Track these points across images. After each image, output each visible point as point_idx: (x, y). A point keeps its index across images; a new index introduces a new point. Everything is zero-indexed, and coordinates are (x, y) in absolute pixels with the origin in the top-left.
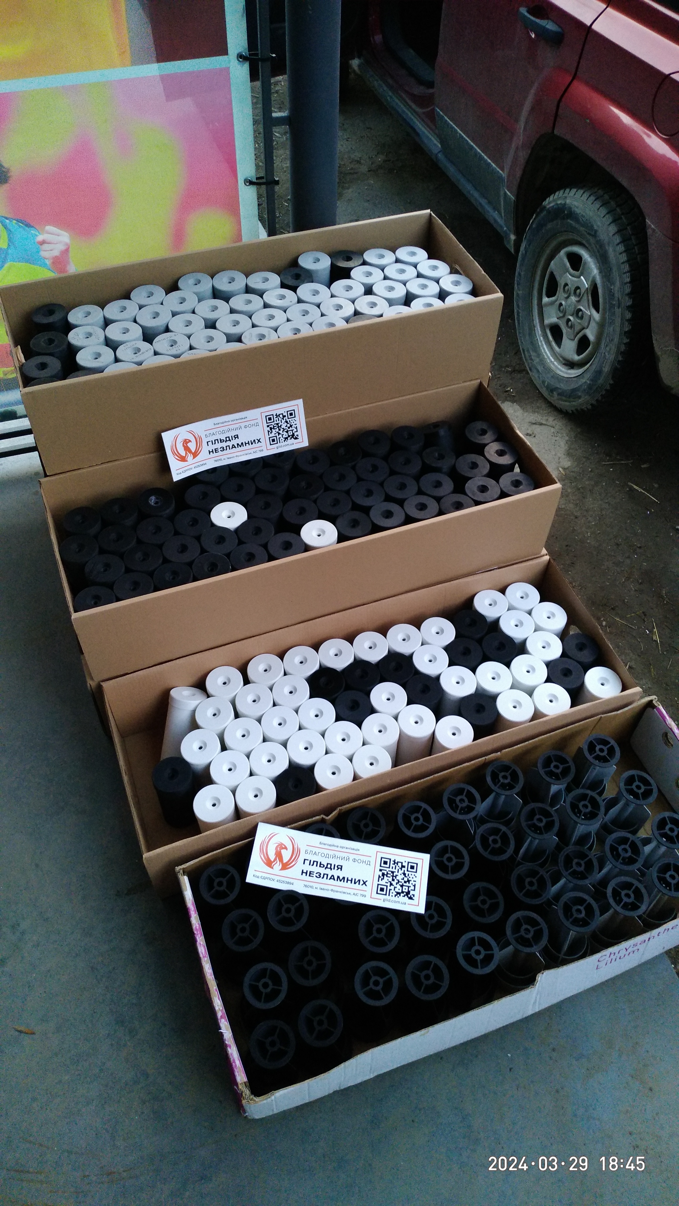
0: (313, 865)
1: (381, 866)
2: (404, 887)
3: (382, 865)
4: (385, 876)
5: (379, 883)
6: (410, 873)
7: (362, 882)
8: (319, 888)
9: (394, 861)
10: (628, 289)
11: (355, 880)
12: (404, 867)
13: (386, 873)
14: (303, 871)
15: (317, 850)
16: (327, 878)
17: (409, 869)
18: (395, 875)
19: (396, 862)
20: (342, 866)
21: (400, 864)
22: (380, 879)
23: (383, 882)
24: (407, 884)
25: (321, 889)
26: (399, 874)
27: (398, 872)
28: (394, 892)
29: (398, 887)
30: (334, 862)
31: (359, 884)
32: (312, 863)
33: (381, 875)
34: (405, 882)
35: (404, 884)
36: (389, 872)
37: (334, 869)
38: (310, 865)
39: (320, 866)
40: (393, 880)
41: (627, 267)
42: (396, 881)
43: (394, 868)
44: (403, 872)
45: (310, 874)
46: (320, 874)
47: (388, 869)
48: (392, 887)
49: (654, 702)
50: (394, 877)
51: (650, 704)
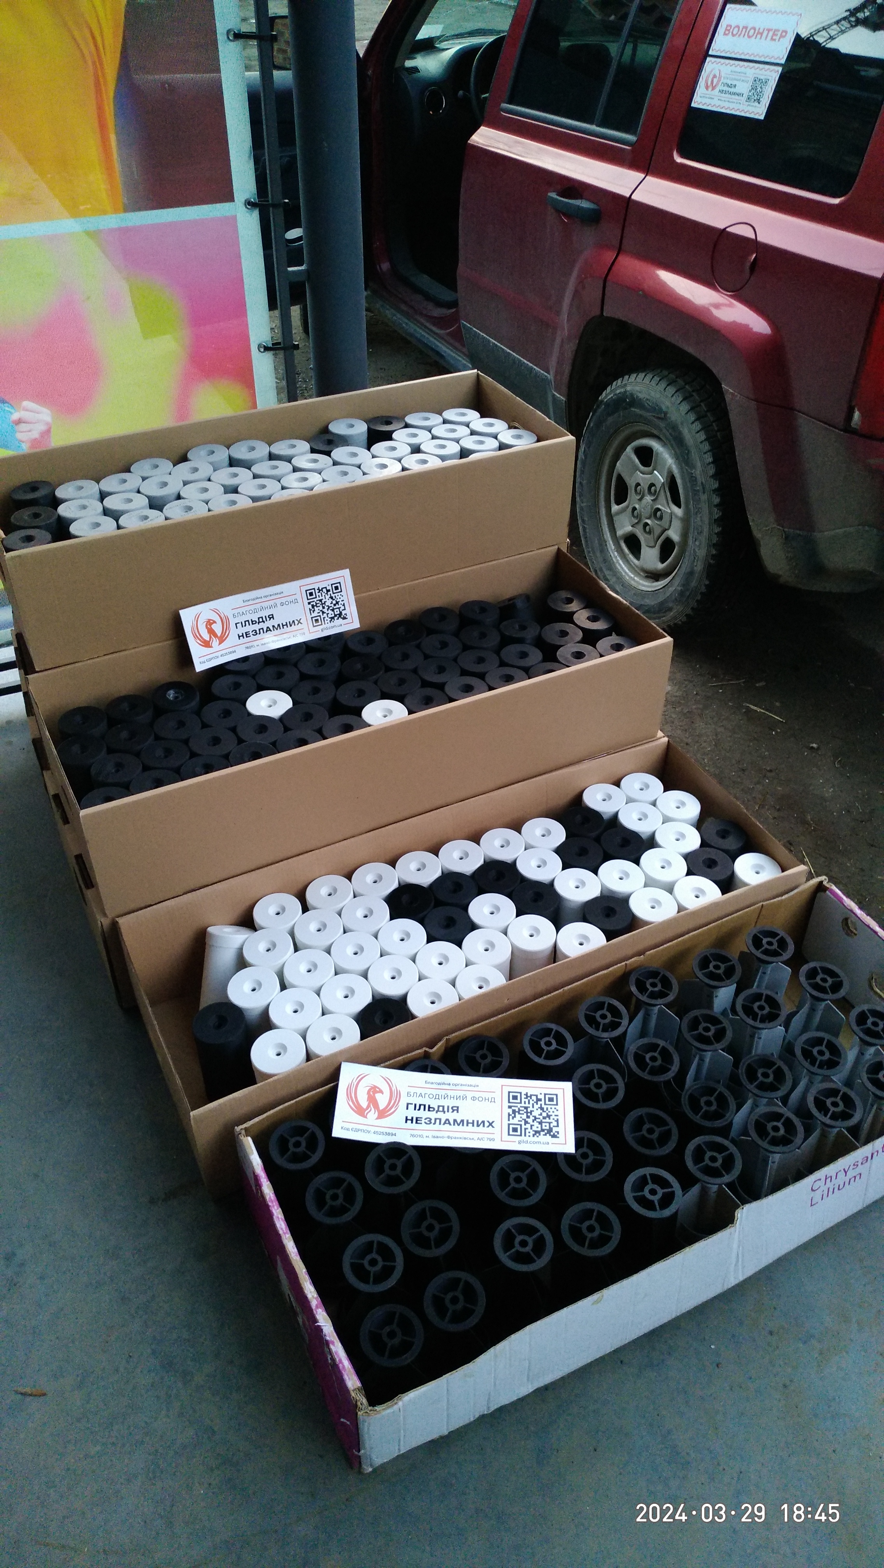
0: (419, 1110)
1: (509, 1102)
2: (544, 1124)
3: (511, 1100)
4: (517, 1114)
5: (509, 1122)
6: (549, 1107)
7: (487, 1124)
8: (430, 1136)
9: (526, 1094)
10: (711, 471)
11: (478, 1122)
12: (540, 1100)
13: (517, 1110)
14: (407, 1117)
15: (423, 1091)
16: (440, 1124)
17: (547, 1102)
18: (529, 1111)
19: (529, 1095)
20: (458, 1107)
21: (534, 1098)
22: (511, 1117)
23: (515, 1121)
24: (547, 1120)
25: (434, 1137)
26: (535, 1109)
27: (533, 1107)
28: (531, 1131)
29: (536, 1124)
30: (446, 1103)
31: (484, 1126)
32: (418, 1107)
33: (511, 1113)
34: (544, 1118)
35: (544, 1120)
36: (521, 1109)
37: (448, 1111)
38: (415, 1109)
39: (429, 1110)
40: (528, 1117)
41: (706, 447)
42: (532, 1118)
43: (527, 1102)
44: (539, 1106)
45: (417, 1120)
46: (431, 1119)
47: (519, 1105)
48: (528, 1126)
49: (825, 883)
50: (529, 1113)
51: (820, 887)
